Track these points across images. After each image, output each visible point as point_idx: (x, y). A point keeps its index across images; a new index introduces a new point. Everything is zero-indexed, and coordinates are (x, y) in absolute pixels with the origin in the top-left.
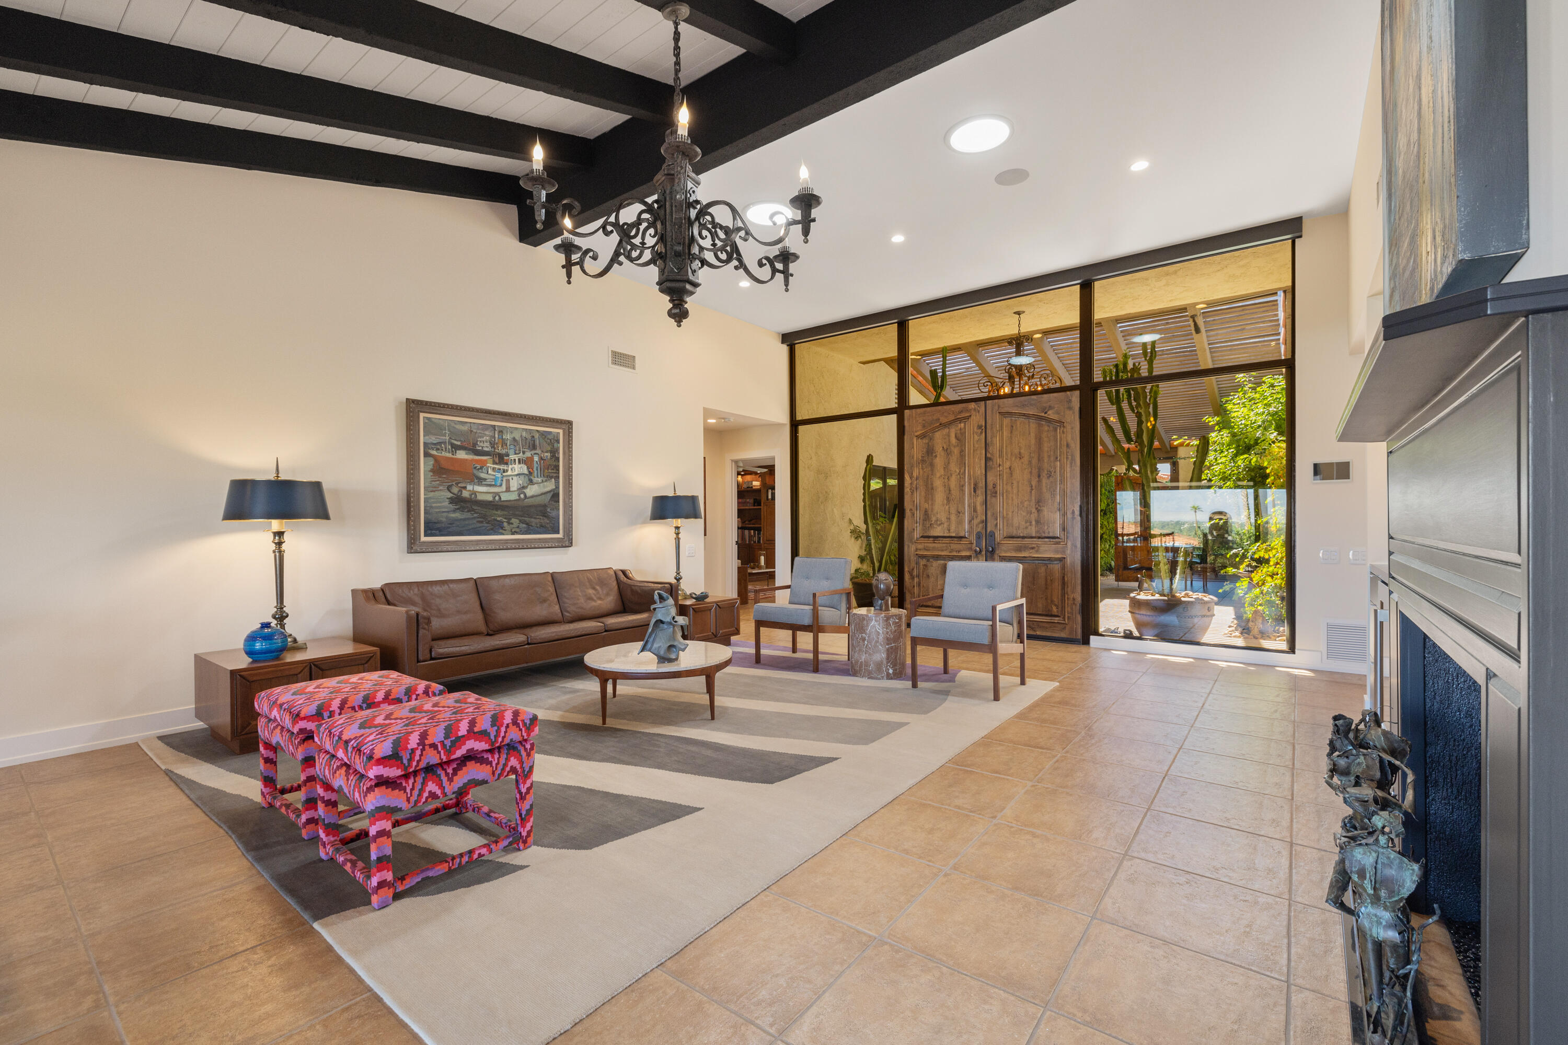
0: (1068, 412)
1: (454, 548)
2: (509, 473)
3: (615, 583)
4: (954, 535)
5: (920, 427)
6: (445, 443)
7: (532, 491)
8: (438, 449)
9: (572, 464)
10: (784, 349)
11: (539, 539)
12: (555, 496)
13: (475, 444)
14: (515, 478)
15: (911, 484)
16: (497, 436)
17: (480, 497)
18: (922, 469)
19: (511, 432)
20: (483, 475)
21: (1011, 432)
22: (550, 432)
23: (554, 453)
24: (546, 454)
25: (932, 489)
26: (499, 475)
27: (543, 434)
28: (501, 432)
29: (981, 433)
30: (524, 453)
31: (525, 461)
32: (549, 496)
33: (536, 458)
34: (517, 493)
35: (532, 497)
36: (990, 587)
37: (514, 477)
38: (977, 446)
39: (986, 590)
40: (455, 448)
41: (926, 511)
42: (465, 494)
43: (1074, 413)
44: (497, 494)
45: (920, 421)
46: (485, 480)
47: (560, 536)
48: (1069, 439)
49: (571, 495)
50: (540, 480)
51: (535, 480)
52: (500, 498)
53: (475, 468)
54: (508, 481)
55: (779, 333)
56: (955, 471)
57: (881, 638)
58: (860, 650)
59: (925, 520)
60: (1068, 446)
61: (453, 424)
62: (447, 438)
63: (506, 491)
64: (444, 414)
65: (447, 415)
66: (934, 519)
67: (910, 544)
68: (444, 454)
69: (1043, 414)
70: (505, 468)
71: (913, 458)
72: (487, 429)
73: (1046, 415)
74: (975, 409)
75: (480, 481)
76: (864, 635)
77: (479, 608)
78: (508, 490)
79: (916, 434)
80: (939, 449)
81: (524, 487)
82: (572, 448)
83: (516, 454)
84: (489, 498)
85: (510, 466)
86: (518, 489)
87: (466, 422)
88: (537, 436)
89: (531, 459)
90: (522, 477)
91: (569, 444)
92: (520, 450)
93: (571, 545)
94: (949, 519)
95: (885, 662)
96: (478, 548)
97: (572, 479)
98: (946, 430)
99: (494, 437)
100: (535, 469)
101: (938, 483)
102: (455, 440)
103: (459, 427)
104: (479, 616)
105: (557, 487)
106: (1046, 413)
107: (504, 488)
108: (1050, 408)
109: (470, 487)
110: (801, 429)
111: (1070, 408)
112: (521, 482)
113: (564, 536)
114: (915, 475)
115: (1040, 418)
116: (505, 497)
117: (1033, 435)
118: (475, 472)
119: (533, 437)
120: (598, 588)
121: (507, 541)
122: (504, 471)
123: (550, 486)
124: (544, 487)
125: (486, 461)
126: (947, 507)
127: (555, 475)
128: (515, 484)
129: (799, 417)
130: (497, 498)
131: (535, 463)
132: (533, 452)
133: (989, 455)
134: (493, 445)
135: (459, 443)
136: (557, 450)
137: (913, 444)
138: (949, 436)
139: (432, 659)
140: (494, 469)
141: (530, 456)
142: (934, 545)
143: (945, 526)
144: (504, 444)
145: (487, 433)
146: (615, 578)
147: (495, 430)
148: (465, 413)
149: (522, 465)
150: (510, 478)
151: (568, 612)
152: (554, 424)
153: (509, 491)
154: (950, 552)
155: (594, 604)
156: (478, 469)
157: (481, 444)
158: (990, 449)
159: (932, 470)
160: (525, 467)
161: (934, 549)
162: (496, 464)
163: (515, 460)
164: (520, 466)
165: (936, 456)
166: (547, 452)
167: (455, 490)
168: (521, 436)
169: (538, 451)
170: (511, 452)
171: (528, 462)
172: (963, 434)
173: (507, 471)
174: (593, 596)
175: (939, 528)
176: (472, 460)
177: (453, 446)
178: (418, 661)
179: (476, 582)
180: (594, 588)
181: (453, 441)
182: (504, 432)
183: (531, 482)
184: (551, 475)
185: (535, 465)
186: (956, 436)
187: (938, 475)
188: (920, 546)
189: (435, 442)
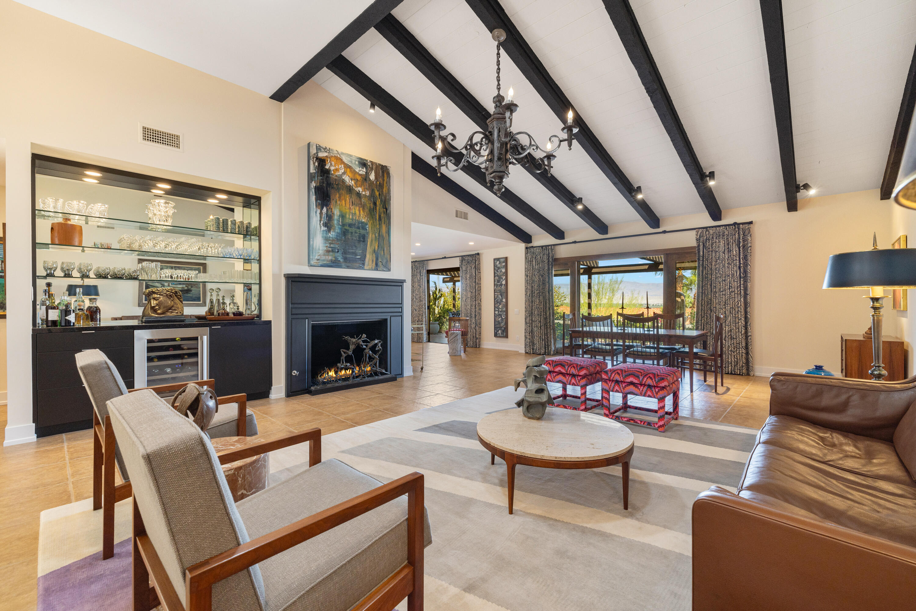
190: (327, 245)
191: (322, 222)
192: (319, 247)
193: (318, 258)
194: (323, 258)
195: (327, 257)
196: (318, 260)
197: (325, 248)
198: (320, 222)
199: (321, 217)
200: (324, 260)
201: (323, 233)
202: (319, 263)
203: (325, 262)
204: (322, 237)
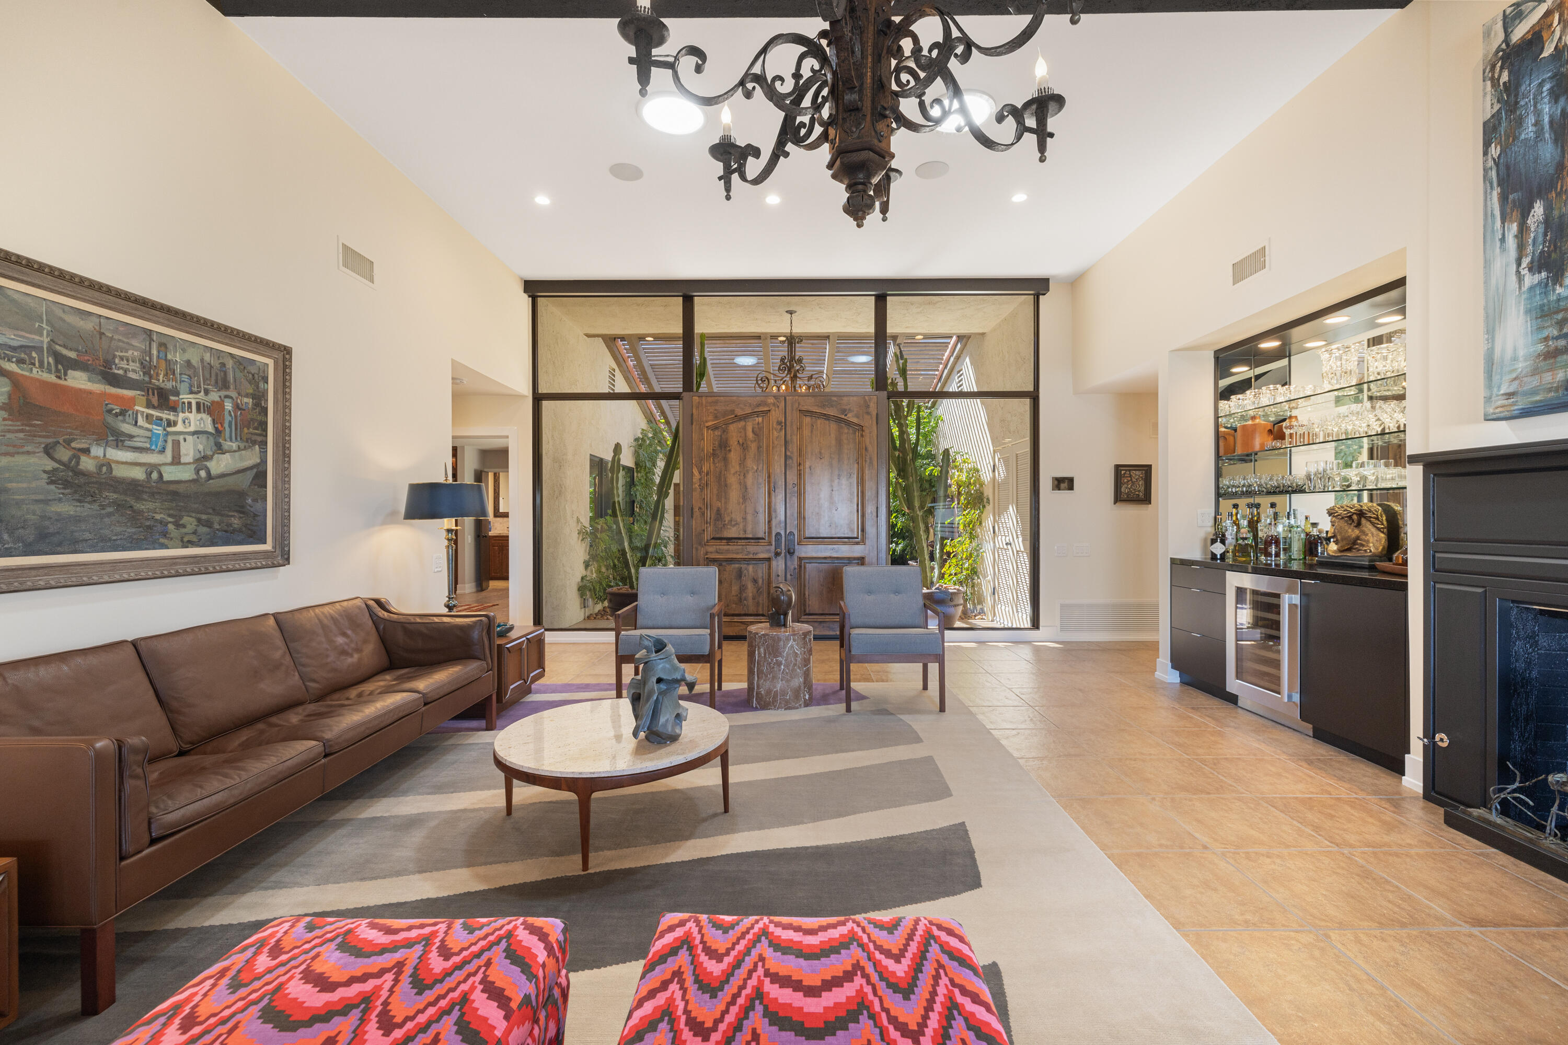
0: (866, 417)
1: (62, 578)
2: (180, 427)
3: (370, 623)
4: (750, 536)
5: (711, 417)
6: (39, 349)
7: (221, 464)
8: (20, 362)
9: (290, 421)
10: (525, 302)
11: (234, 554)
12: (260, 476)
13: (108, 363)
14: (190, 438)
15: (700, 479)
16: (155, 352)
17: (120, 472)
18: (714, 463)
19: (184, 351)
20: (126, 428)
21: (812, 432)
22: (253, 362)
23: (259, 398)
24: (246, 400)
25: (726, 485)
26: (158, 430)
27: (241, 363)
28: (163, 346)
29: (781, 429)
30: (207, 392)
31: (209, 408)
32: (250, 475)
33: (228, 406)
34: (193, 467)
35: (223, 476)
36: (897, 592)
37: (188, 437)
38: (776, 442)
39: (892, 595)
40: (63, 364)
41: (718, 510)
42: (87, 464)
43: (871, 418)
44: (151, 468)
45: (711, 410)
46: (131, 437)
47: (268, 547)
48: (868, 444)
49: (289, 476)
50: (234, 446)
51: (227, 445)
52: (161, 475)
53: (110, 411)
54: (176, 444)
55: (522, 279)
56: (752, 468)
57: (799, 659)
58: (774, 678)
59: (717, 520)
60: (866, 449)
61: (59, 312)
62: (46, 340)
63: (172, 464)
64: (39, 287)
65: (45, 288)
66: (727, 519)
67: (699, 547)
68: (36, 373)
69: (843, 417)
70: (172, 418)
71: (703, 450)
72: (134, 336)
73: (846, 418)
74: (774, 404)
75: (120, 440)
76: (780, 659)
77: (155, 702)
78: (176, 460)
79: (707, 424)
80: (733, 442)
81: (206, 458)
82: (290, 393)
83: (191, 392)
84: (138, 474)
85: (181, 415)
86: (197, 461)
87: (90, 314)
88: (230, 364)
89: (220, 405)
90: (203, 438)
91: (284, 386)
92: (199, 386)
93: (287, 561)
94: (745, 519)
95: (802, 687)
96: (118, 577)
97: (289, 449)
98: (742, 423)
99: (150, 356)
100: (226, 425)
101: (733, 480)
102: (65, 347)
103: (71, 319)
104: (158, 718)
105: (264, 461)
106: (846, 415)
107: (168, 456)
108: (850, 410)
109: (97, 451)
110: (545, 404)
111: (868, 413)
112: (201, 447)
113: (274, 547)
114: (705, 469)
115: (839, 420)
116: (171, 473)
117: (833, 435)
118: (110, 419)
119: (223, 365)
120: (349, 632)
121: (174, 560)
122: (169, 424)
123: (251, 458)
124: (242, 459)
125: (133, 401)
126: (743, 506)
127: (259, 439)
128: (189, 451)
129: (542, 390)
130: (155, 475)
131: (226, 413)
132: (223, 393)
133: (788, 453)
134: (147, 368)
135: (72, 355)
136: (264, 394)
137: (703, 434)
138: (745, 428)
139: (153, 841)
140: (148, 418)
141: (217, 399)
142: (728, 547)
143: (741, 526)
144: (170, 371)
145: (135, 343)
146: (368, 614)
147: (151, 340)
148: (91, 293)
149: (204, 416)
150: (181, 438)
151: (314, 681)
152: (261, 348)
153: (179, 463)
154: (747, 555)
155: (350, 660)
156: (116, 415)
157: (123, 364)
158: (790, 447)
159: (726, 466)
160: (208, 420)
161: (728, 551)
162: (154, 407)
163: (190, 403)
164: (199, 416)
165: (730, 451)
166: (247, 396)
167: (64, 454)
168: (202, 360)
169: (234, 394)
170: (184, 387)
171: (213, 410)
172: (761, 429)
173: (175, 424)
174: (346, 647)
175: (734, 529)
176: (103, 394)
177: (58, 358)
178: (122, 858)
179: (134, 644)
180: (344, 634)
181: (58, 347)
182: (171, 347)
183: (220, 449)
184: (254, 438)
185: (227, 418)
186: (753, 431)
187: (733, 471)
188: (710, 549)
189: (15, 344)
190: (1545, 333)
191: (1526, 262)
192: (1515, 350)
193: (1511, 390)
194: (1534, 382)
195: (1548, 377)
196: (1510, 395)
197: (1541, 347)
198: (1519, 263)
199: (1521, 247)
200: (1534, 392)
201: (1530, 299)
202: (1514, 404)
203: (1538, 398)
204: (1528, 311)
